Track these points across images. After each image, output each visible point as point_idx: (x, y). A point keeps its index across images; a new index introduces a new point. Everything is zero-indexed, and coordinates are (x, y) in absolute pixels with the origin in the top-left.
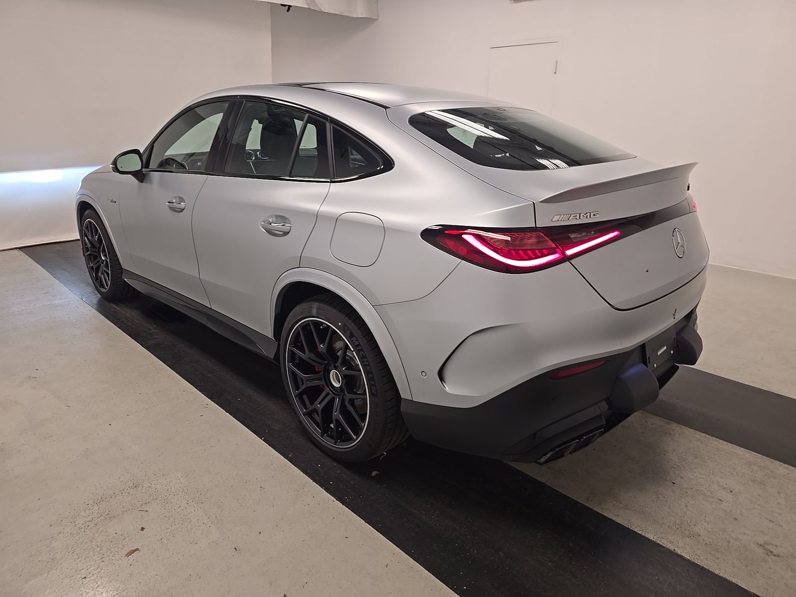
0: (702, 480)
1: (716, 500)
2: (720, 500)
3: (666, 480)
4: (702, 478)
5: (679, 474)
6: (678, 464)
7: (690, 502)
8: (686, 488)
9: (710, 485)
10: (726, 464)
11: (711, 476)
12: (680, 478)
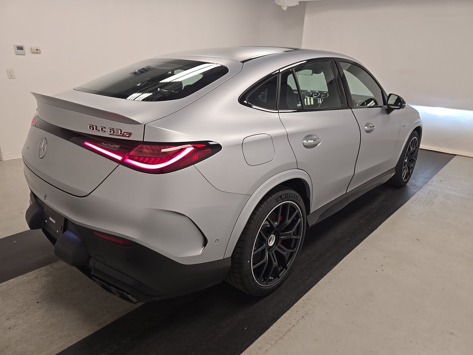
0: (31, 318)
1: (10, 317)
2: (8, 319)
3: (43, 300)
4: (32, 319)
5: (43, 308)
6: (52, 312)
7: (19, 304)
8: (30, 307)
9: (23, 320)
10: (34, 340)
11: (30, 324)
12: (39, 307)
